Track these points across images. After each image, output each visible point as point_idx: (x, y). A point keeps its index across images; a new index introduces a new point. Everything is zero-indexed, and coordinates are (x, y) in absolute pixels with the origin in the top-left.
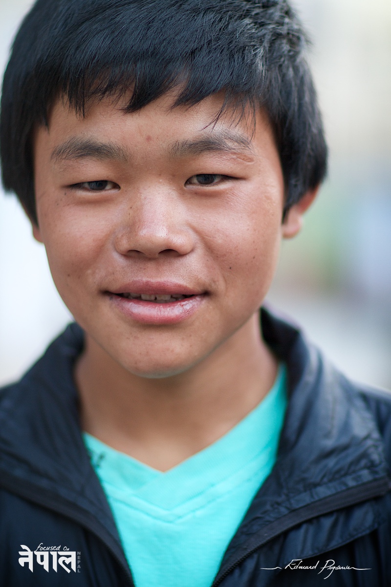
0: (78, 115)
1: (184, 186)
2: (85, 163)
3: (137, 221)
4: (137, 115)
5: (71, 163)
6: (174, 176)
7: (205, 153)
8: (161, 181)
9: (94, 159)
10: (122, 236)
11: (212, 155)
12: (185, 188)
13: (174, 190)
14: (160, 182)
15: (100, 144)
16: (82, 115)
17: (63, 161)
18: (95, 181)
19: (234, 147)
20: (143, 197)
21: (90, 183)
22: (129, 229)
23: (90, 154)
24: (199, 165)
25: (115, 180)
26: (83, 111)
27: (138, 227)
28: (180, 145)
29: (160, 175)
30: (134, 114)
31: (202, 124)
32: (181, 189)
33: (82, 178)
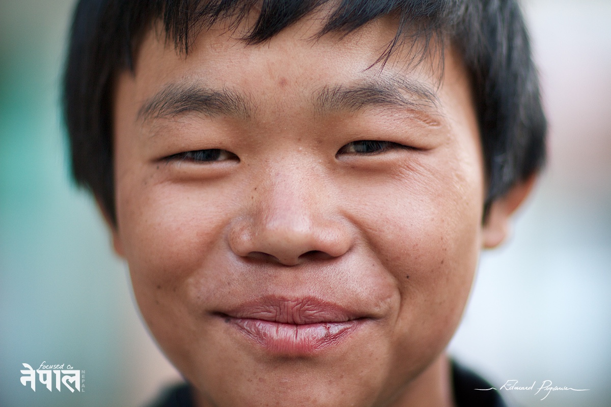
0: (178, 50)
1: (334, 157)
2: (186, 122)
3: (264, 207)
4: (266, 47)
5: (166, 123)
6: (320, 142)
7: (368, 107)
8: (300, 149)
9: (201, 115)
10: (242, 230)
11: (378, 110)
12: (336, 160)
13: (320, 163)
14: (299, 151)
15: (210, 92)
16: (184, 50)
17: (155, 121)
18: (203, 150)
19: (412, 102)
20: (273, 174)
21: (194, 152)
22: (252, 220)
23: (195, 109)
24: (359, 126)
25: (232, 148)
26: (186, 44)
27: (267, 218)
28: (331, 94)
29: (299, 140)
30: (261, 46)
31: (364, 63)
32: (331, 162)
33: (183, 145)
